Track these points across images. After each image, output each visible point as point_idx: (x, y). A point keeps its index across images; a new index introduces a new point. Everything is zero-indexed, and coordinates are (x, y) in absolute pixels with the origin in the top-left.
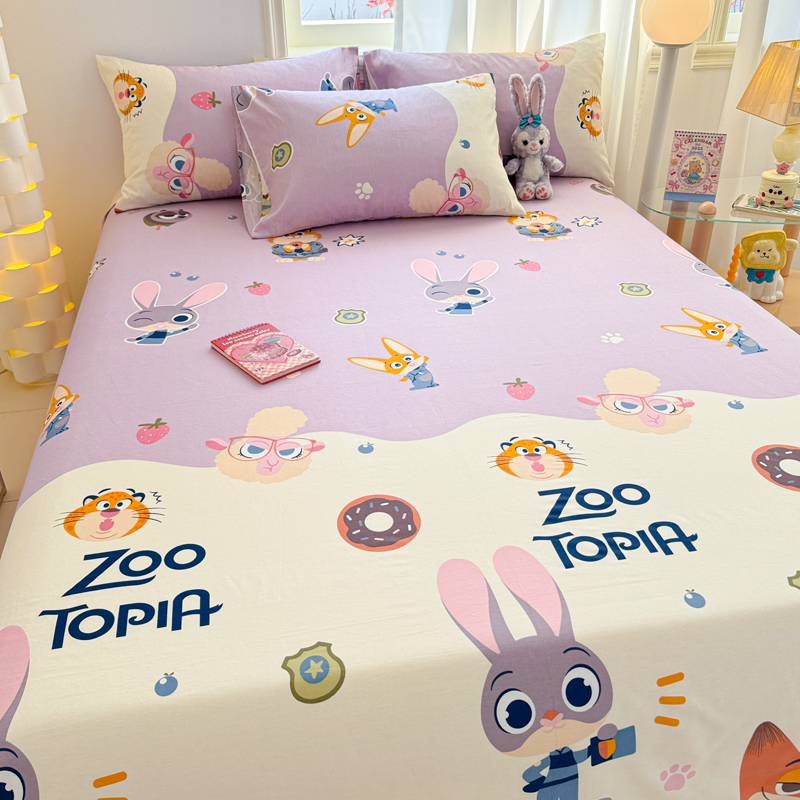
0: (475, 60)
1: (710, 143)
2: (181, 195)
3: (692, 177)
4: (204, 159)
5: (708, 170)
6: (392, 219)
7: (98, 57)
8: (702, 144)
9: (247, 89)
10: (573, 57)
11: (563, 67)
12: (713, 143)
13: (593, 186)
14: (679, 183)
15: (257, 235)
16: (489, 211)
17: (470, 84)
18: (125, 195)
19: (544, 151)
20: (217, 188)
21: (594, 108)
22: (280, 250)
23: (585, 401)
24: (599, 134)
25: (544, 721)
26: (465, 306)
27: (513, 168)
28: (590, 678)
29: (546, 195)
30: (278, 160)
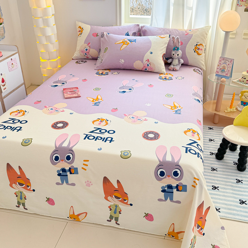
0: (169, 30)
1: (229, 61)
2: (87, 57)
3: (223, 70)
4: (92, 49)
5: (227, 69)
6: (131, 70)
7: (77, 22)
8: (227, 61)
9: (105, 33)
10: (197, 32)
11: (192, 35)
12: (230, 61)
13: (194, 70)
14: (219, 72)
15: (96, 69)
16: (155, 71)
17: (160, 37)
18: (74, 56)
19: (179, 57)
20: (95, 56)
21: (200, 47)
22: (98, 73)
23: (125, 115)
24: (201, 54)
25: (61, 161)
26: (124, 92)
27: (169, 61)
28: (71, 156)
29: (176, 70)
30: (105, 51)
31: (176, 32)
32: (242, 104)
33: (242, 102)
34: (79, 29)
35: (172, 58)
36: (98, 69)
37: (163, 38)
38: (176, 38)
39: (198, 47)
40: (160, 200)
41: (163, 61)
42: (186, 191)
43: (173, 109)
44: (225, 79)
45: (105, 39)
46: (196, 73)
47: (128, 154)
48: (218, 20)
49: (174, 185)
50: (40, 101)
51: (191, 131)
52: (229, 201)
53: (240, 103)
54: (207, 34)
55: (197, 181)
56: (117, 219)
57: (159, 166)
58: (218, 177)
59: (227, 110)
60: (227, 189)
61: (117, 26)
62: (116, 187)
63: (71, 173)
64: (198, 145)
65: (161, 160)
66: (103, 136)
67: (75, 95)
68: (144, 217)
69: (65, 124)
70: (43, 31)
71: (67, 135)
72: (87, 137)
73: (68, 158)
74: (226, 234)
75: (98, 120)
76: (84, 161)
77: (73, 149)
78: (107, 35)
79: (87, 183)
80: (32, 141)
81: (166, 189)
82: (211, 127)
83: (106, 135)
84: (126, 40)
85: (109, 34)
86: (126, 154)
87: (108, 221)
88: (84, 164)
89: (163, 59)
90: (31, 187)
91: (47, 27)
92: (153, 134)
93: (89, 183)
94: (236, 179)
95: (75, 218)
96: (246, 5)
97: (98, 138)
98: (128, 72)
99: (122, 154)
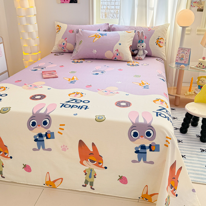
0: (134, 28)
1: (187, 51)
2: (64, 51)
3: (182, 59)
4: (69, 43)
5: (186, 57)
6: (102, 59)
7: (55, 22)
8: (185, 51)
9: (80, 30)
11: (154, 30)
12: (187, 50)
13: (157, 59)
14: (178, 60)
15: (72, 59)
16: (124, 60)
17: (127, 32)
18: (53, 49)
19: (143, 49)
20: (71, 50)
21: (161, 41)
22: (74, 62)
23: (98, 90)
24: (162, 47)
25: (38, 126)
26: (97, 74)
27: (135, 52)
28: (48, 121)
29: (141, 59)
30: (80, 44)
31: (140, 29)
32: (199, 88)
33: (199, 86)
34: (58, 27)
35: (137, 50)
36: (74, 59)
37: (130, 32)
38: (141, 32)
39: (159, 40)
40: (134, 161)
41: (131, 51)
42: (159, 151)
43: (141, 85)
44: (184, 66)
45: (80, 34)
46: (159, 61)
47: (102, 118)
48: (176, 18)
49: (147, 145)
50: (21, 80)
51: (160, 101)
52: (196, 167)
53: (197, 87)
54: (167, 30)
55: (169, 140)
56: (92, 184)
57: (132, 127)
58: (183, 147)
59: (186, 93)
60: (193, 157)
61: (90, 25)
62: (91, 150)
63: (47, 138)
64: (167, 111)
65: (134, 122)
66: (78, 105)
67: (52, 76)
68: (118, 180)
69: (43, 97)
70: (26, 28)
71: (45, 104)
72: (63, 105)
73: (45, 123)
74: (197, 197)
75: (74, 94)
76: (61, 125)
77: (50, 115)
78: (81, 31)
79: (63, 147)
80: (10, 109)
81: (139, 149)
82: (174, 108)
83: (81, 104)
84: (98, 34)
85: (83, 30)
86: (100, 118)
87: (83, 186)
88: (60, 129)
89: (130, 50)
90: (8, 154)
91: (30, 25)
92: (125, 103)
93: (65, 147)
94: (201, 149)
95: (51, 184)
96: (198, 5)
97: (74, 106)
98: (100, 61)
99: (97, 118)
